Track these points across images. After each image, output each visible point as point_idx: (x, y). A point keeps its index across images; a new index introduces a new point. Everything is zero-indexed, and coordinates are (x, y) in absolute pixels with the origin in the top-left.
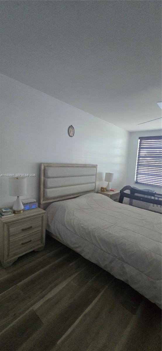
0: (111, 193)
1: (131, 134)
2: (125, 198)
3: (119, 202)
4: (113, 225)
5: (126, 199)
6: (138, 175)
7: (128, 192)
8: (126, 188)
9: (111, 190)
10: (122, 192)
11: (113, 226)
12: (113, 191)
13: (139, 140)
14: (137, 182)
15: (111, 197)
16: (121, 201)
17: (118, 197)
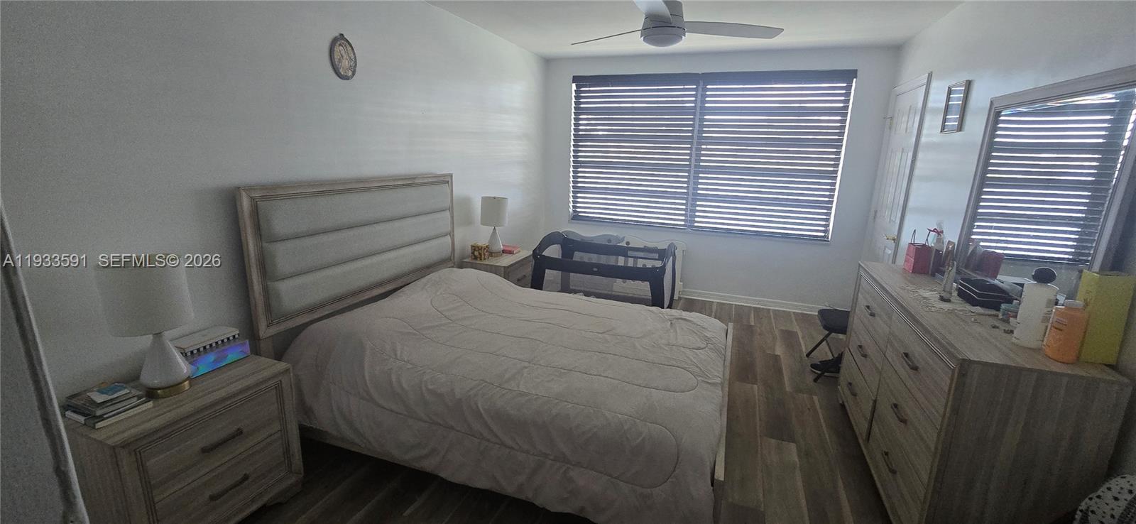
0: (506, 261)
1: (548, 63)
2: (547, 271)
3: (532, 287)
4: (526, 364)
5: (550, 274)
6: (579, 195)
7: (553, 251)
8: (548, 241)
9: (504, 252)
10: (537, 254)
11: (526, 367)
12: (511, 252)
13: (574, 85)
14: (576, 217)
15: (507, 273)
16: (537, 283)
17: (528, 271)
